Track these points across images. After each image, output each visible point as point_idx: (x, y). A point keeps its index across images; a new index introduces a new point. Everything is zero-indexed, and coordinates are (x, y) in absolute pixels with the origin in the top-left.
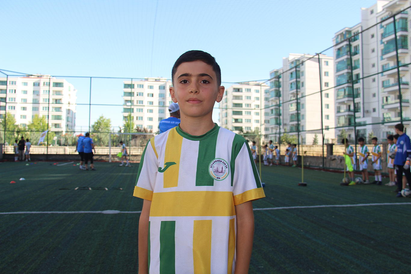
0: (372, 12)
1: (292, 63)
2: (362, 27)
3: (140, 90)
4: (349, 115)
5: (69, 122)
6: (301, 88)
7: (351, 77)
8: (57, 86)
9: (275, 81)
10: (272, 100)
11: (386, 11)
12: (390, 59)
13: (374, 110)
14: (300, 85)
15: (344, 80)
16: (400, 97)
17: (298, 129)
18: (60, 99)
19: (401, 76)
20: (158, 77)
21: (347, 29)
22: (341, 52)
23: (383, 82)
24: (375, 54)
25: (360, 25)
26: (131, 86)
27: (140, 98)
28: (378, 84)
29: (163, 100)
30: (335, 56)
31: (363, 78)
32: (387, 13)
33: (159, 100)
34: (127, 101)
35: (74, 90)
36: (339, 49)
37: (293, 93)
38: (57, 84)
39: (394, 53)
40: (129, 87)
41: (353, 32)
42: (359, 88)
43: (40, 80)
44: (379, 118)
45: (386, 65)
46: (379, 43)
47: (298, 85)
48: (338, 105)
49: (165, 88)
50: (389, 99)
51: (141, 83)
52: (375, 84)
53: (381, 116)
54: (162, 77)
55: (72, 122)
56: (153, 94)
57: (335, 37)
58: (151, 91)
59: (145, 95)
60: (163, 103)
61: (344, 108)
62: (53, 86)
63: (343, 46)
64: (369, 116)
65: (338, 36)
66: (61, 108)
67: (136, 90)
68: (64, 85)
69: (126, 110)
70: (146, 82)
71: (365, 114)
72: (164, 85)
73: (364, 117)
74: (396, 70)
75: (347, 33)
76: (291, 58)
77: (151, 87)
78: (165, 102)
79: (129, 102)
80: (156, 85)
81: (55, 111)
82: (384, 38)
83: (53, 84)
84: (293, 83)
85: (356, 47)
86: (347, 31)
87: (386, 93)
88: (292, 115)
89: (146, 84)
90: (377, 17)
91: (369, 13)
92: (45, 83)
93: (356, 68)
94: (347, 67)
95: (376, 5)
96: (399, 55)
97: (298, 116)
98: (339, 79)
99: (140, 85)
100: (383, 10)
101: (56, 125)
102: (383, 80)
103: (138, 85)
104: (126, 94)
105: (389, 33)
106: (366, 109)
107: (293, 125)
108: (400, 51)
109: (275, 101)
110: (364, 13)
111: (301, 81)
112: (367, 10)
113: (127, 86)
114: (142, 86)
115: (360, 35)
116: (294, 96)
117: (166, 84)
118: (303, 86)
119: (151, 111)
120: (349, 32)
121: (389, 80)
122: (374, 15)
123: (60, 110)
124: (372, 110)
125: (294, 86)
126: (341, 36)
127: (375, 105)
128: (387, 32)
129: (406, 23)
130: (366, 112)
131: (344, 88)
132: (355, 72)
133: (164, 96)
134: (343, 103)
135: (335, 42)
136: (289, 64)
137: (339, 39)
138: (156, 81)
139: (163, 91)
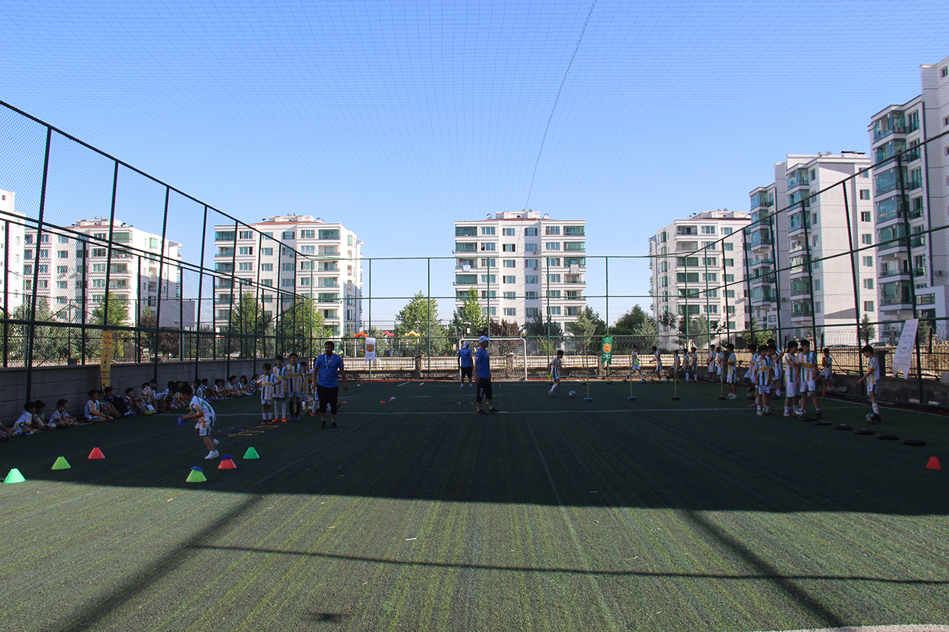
0: (945, 72)
1: (792, 174)
2: (924, 104)
3: (488, 239)
4: (902, 281)
5: (351, 305)
6: (813, 226)
7: (905, 205)
8: (326, 238)
9: (760, 211)
10: (756, 251)
14: (811, 219)
15: (892, 211)
17: (809, 308)
18: (334, 262)
20: (523, 210)
21: (894, 108)
22: (887, 155)
25: (919, 99)
26: (471, 231)
27: (487, 254)
29: (534, 258)
33: (526, 257)
34: (462, 260)
35: (358, 242)
36: (880, 149)
37: (795, 237)
38: (326, 234)
40: (467, 233)
41: (907, 113)
43: (295, 228)
47: (807, 219)
48: (880, 261)
49: (538, 233)
51: (490, 224)
54: (530, 211)
55: (356, 306)
56: (514, 245)
57: (872, 123)
58: (509, 240)
59: (499, 248)
60: (534, 263)
61: (894, 266)
62: (320, 238)
63: (888, 143)
64: (941, 283)
65: (878, 120)
66: (335, 279)
67: (481, 239)
68: (341, 234)
69: (461, 279)
70: (500, 222)
71: (935, 279)
72: (535, 227)
73: (932, 285)
75: (895, 115)
76: (791, 164)
77: (510, 232)
78: (538, 261)
79: (468, 262)
80: (520, 228)
81: (324, 285)
83: (320, 234)
84: (795, 217)
86: (893, 112)
88: (795, 280)
89: (500, 226)
91: (939, 74)
93: (915, 185)
94: (895, 185)
97: (809, 284)
98: (882, 208)
99: (488, 228)
101: (327, 313)
103: (483, 229)
104: (460, 247)
106: (935, 269)
107: (799, 301)
109: (761, 252)
110: (927, 75)
111: (812, 212)
112: (935, 68)
113: (461, 231)
114: (491, 231)
116: (799, 243)
117: (540, 224)
118: (815, 222)
119: (512, 279)
120: (899, 114)
123: (334, 282)
125: (798, 222)
126: (884, 122)
130: (938, 276)
131: (891, 226)
132: (913, 194)
133: (536, 249)
134: (891, 256)
135: (872, 132)
136: (787, 178)
137: (880, 128)
138: (519, 218)
139: (532, 239)
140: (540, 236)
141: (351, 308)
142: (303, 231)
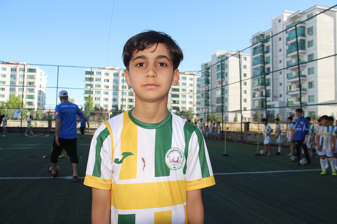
0: (280, 21)
1: (219, 58)
2: (272, 32)
3: (98, 76)
4: (262, 99)
5: (41, 100)
6: (226, 78)
7: (263, 70)
8: (31, 72)
9: (205, 71)
10: (203, 87)
11: (290, 21)
12: (293, 57)
13: (281, 96)
14: (225, 75)
15: (258, 73)
16: (300, 86)
17: (222, 109)
18: (33, 82)
19: (301, 70)
20: (113, 66)
21: (261, 33)
22: (257, 51)
23: (288, 75)
24: (282, 53)
25: (270, 30)
26: (91, 73)
27: (98, 83)
28: (284, 75)
29: (117, 85)
30: (252, 54)
31: (273, 72)
32: (291, 23)
33: (113, 84)
34: (87, 85)
35: (45, 75)
36: (255, 48)
37: (219, 82)
38: (31, 70)
39: (296, 53)
40: (90, 74)
41: (265, 35)
42: (270, 78)
43: (17, 67)
44: (284, 101)
45: (290, 61)
46: (285, 44)
47: (223, 75)
48: (253, 91)
49: (118, 75)
50: (292, 87)
51: (99, 71)
52: (282, 76)
53: (286, 100)
54: (116, 67)
55: (42, 101)
56: (108, 80)
57: (252, 39)
58: (107, 78)
59: (103, 80)
60: (116, 87)
61: (258, 94)
62: (28, 72)
63: (258, 46)
64: (277, 100)
65: (254, 38)
66: (33, 89)
67: (95, 76)
68: (37, 71)
69: (87, 92)
70: (104, 70)
71: (274, 99)
72: (118, 73)
73: (273, 101)
74: (297, 66)
75: (261, 36)
76: (218, 54)
77: (107, 74)
78: (118, 87)
79: (90, 85)
80: (111, 73)
81: (29, 92)
82: (289, 41)
83: (28, 70)
84: (219, 74)
85: (268, 47)
86: (261, 35)
87: (290, 83)
88: (218, 98)
89: (103, 72)
90: (283, 25)
91: (278, 21)
92: (21, 69)
93: (267, 63)
94: (261, 62)
95: (282, 16)
96: (299, 54)
97: (223, 99)
98: (254, 71)
99: (99, 72)
100: (288, 20)
101: (30, 103)
102: (288, 73)
103: (97, 72)
104: (87, 79)
105: (292, 37)
106: (275, 95)
107: (219, 106)
108: (300, 51)
109: (205, 87)
110: (274, 22)
111: (226, 72)
112: (276, 19)
113: (87, 73)
114: (100, 73)
115: (271, 39)
116: (220, 84)
117: (119, 72)
118: (227, 76)
119: (107, 93)
120: (262, 35)
121: (292, 73)
122: (281, 23)
123: (33, 91)
124: (279, 96)
125: (220, 76)
126: (256, 38)
127: (281, 92)
128: (291, 37)
129: (304, 31)
130: (275, 97)
131: (258, 78)
132: (267, 66)
133: (117, 82)
134: (257, 90)
135: (252, 42)
136: (216, 59)
137: (255, 41)
138: (111, 69)
139: (116, 78)
140: (119, 77)
141: (40, 102)
142: (20, 69)
